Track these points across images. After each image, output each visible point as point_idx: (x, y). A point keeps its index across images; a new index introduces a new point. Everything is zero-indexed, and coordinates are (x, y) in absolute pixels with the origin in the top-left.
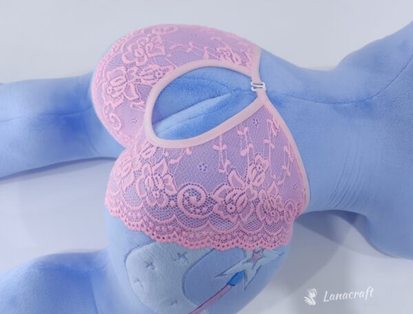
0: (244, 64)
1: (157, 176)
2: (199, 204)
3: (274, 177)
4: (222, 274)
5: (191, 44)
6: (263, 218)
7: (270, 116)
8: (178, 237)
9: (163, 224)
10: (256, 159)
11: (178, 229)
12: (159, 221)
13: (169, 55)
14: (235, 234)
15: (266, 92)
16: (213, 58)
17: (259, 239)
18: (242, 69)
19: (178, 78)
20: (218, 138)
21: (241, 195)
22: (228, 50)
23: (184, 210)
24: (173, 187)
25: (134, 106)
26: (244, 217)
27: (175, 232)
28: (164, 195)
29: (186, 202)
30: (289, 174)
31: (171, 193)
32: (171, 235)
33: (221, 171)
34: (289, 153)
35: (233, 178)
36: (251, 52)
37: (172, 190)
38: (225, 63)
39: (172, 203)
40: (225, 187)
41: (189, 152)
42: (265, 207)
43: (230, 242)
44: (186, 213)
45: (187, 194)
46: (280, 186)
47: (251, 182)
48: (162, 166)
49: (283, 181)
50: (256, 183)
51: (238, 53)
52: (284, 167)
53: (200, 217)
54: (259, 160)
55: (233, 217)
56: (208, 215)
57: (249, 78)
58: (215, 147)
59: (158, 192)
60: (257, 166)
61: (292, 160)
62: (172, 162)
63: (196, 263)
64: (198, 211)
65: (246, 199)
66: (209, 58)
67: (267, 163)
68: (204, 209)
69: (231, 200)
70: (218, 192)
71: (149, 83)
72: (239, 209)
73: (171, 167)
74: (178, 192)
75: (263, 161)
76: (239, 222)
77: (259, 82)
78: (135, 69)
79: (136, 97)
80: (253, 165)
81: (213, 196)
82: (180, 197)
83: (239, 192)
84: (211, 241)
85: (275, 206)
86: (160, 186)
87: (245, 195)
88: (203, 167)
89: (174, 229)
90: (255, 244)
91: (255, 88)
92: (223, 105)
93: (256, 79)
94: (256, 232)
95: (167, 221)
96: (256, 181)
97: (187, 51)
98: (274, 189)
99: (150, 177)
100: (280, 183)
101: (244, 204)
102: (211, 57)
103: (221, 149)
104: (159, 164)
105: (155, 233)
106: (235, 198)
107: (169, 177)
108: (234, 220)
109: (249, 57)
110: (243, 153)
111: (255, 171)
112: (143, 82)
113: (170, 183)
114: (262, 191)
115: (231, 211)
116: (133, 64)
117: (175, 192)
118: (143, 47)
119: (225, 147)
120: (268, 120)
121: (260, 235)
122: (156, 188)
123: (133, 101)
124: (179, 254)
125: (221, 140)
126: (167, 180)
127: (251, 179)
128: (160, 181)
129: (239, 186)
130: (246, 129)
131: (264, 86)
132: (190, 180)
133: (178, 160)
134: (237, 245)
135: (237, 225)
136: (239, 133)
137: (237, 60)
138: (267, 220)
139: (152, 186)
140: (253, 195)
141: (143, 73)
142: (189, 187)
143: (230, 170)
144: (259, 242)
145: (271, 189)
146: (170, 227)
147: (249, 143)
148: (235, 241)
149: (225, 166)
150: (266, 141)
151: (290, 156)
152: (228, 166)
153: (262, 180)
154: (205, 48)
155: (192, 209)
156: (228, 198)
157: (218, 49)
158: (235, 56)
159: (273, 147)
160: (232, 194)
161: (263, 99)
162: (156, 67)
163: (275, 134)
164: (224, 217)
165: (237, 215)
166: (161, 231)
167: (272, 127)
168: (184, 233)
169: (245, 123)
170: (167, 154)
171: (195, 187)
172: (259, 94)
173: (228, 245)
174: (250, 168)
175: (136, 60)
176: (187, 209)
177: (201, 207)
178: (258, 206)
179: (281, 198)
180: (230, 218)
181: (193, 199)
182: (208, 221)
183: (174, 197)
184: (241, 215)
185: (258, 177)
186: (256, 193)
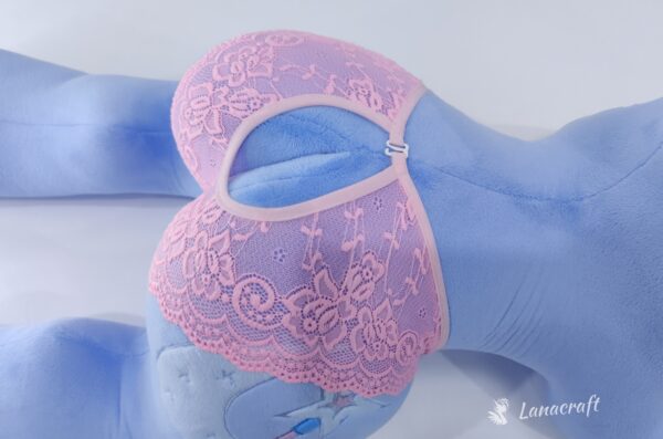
0: (384, 110)
1: (213, 252)
2: (263, 308)
3: (390, 292)
4: (284, 415)
5: (312, 67)
6: (360, 350)
7: (403, 198)
8: (225, 348)
9: (207, 324)
10: (364, 260)
11: (226, 336)
12: (202, 318)
13: (276, 79)
14: (310, 364)
15: (408, 160)
16: (340, 94)
17: (348, 378)
18: (380, 119)
19: (281, 114)
20: (312, 216)
21: (328, 309)
22: (367, 86)
23: (238, 311)
24: (231, 274)
25: (214, 143)
26: (328, 341)
27: (222, 340)
28: (217, 283)
29: (244, 300)
30: (415, 292)
31: (226, 283)
32: (216, 343)
33: (305, 266)
34: (422, 261)
35: (322, 280)
36: (403, 95)
37: (228, 278)
38: (355, 104)
39: (225, 298)
40: (303, 292)
41: (264, 229)
42: (365, 333)
43: (301, 374)
44: (242, 317)
45: (248, 290)
46: (396, 308)
47: (349, 294)
48: (222, 240)
49: (403, 300)
50: (356, 296)
51: (381, 93)
52: (408, 280)
53: (260, 326)
54: (369, 262)
55: (311, 338)
56: (272, 327)
57: (387, 134)
58: (304, 229)
59: (208, 277)
60: (365, 271)
61: (424, 271)
62: (237, 237)
63: (246, 390)
64: (259, 317)
65: (337, 317)
66: (333, 94)
67: (382, 269)
68: (269, 318)
69: (311, 313)
70: (294, 297)
71: (239, 114)
72: (322, 329)
73: (234, 244)
74: (237, 283)
75: (375, 265)
76: (319, 348)
77: (401, 143)
78: (225, 90)
79: (219, 130)
80: (358, 268)
81: (285, 302)
82: (237, 292)
83: (327, 304)
84: (273, 365)
85: (382, 336)
86: (214, 269)
87: (335, 310)
88: (279, 256)
89: (221, 336)
90: (341, 384)
91: (391, 150)
92: (334, 168)
93: (396, 137)
94: (344, 367)
95: (214, 321)
96: (358, 293)
97: (304, 77)
98: (385, 309)
99: (202, 252)
100: (396, 302)
101: (333, 324)
102: (336, 92)
103: (312, 234)
104: (220, 237)
105: (195, 333)
106: (318, 312)
107: (228, 258)
108: (311, 343)
109: (396, 102)
110: (346, 246)
111: (358, 278)
112: (232, 111)
113: (227, 268)
114: (364, 310)
115: (309, 329)
116: (224, 83)
117: (231, 282)
118: (245, 60)
119: (319, 232)
120: (399, 204)
121: (351, 373)
122: (207, 270)
123: (215, 135)
124: (224, 372)
125: (316, 219)
126: (225, 262)
127: (351, 289)
128: (215, 261)
129: (328, 295)
130: (359, 211)
131: (406, 151)
132: (257, 271)
133: (246, 237)
134: (312, 379)
135: (316, 351)
136: (348, 214)
137: (376, 103)
138: (366, 353)
139: (203, 266)
140: (349, 313)
141: (234, 98)
142: (253, 279)
143: (319, 267)
144: (348, 383)
145: (379, 309)
146: (217, 331)
147: (359, 233)
148: (309, 373)
149: (313, 261)
150: (387, 235)
151: (422, 265)
152: (317, 261)
153: (368, 294)
154: (333, 76)
155: (251, 313)
156: (307, 309)
157: (351, 83)
158: (375, 95)
159: (397, 246)
160: (315, 303)
161: (398, 170)
162: (253, 92)
163: (404, 227)
164: (297, 337)
165: (317, 337)
166: (203, 333)
167: (403, 215)
168: (234, 344)
169: (359, 202)
170: (233, 225)
171: (262, 282)
172: (394, 161)
173: (297, 377)
174: (352, 272)
175: (230, 77)
176: (244, 312)
177: (264, 314)
178: (355, 330)
179: (394, 326)
180: (306, 340)
181: (255, 299)
182: (272, 337)
183: (229, 289)
184: (324, 338)
185: (363, 287)
186: (354, 310)
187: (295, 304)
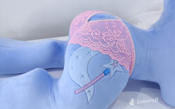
1: (86, 28)
2: (98, 35)
3: (123, 37)
9: (85, 40)
11: (90, 42)
14: (108, 49)
24: (91, 30)
26: (112, 44)
29: (94, 34)
30: (128, 39)
31: (89, 31)
35: (109, 31)
39: (90, 34)
40: (106, 32)
41: (97, 23)
42: (119, 44)
43: (106, 52)
44: (94, 37)
45: (94, 32)
46: (125, 41)
47: (115, 35)
48: (88, 26)
49: (126, 39)
50: (116, 35)
52: (126, 36)
53: (97, 39)
55: (108, 42)
56: (100, 39)
60: (117, 31)
64: (97, 37)
67: (121, 32)
68: (99, 37)
69: (108, 37)
70: (104, 33)
72: (111, 41)
75: (119, 31)
76: (110, 45)
81: (102, 34)
83: (111, 35)
84: (100, 48)
85: (123, 46)
86: (87, 30)
87: (112, 37)
94: (115, 52)
95: (87, 39)
98: (122, 40)
100: (124, 39)
101: (112, 40)
103: (106, 23)
105: (82, 43)
110: (113, 26)
114: (118, 39)
115: (108, 40)
117: (91, 31)
119: (108, 23)
121: (117, 55)
122: (85, 30)
124: (88, 52)
126: (89, 28)
133: (93, 24)
134: (109, 54)
138: (119, 49)
140: (115, 38)
142: (96, 30)
143: (109, 29)
144: (116, 57)
145: (121, 40)
146: (88, 41)
147: (115, 25)
148: (108, 52)
149: (107, 27)
151: (128, 34)
153: (119, 36)
155: (95, 36)
156: (107, 36)
159: (123, 29)
160: (109, 35)
163: (123, 27)
164: (105, 41)
165: (109, 42)
166: (84, 43)
168: (92, 44)
174: (115, 31)
176: (94, 36)
177: (98, 36)
178: (117, 43)
179: (125, 45)
180: (107, 42)
181: (96, 33)
182: (100, 41)
183: (91, 32)
184: (111, 43)
185: (117, 34)
186: (116, 38)
187: (105, 34)
